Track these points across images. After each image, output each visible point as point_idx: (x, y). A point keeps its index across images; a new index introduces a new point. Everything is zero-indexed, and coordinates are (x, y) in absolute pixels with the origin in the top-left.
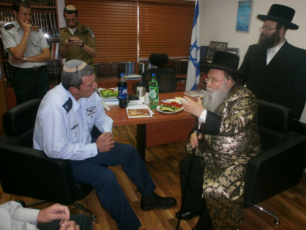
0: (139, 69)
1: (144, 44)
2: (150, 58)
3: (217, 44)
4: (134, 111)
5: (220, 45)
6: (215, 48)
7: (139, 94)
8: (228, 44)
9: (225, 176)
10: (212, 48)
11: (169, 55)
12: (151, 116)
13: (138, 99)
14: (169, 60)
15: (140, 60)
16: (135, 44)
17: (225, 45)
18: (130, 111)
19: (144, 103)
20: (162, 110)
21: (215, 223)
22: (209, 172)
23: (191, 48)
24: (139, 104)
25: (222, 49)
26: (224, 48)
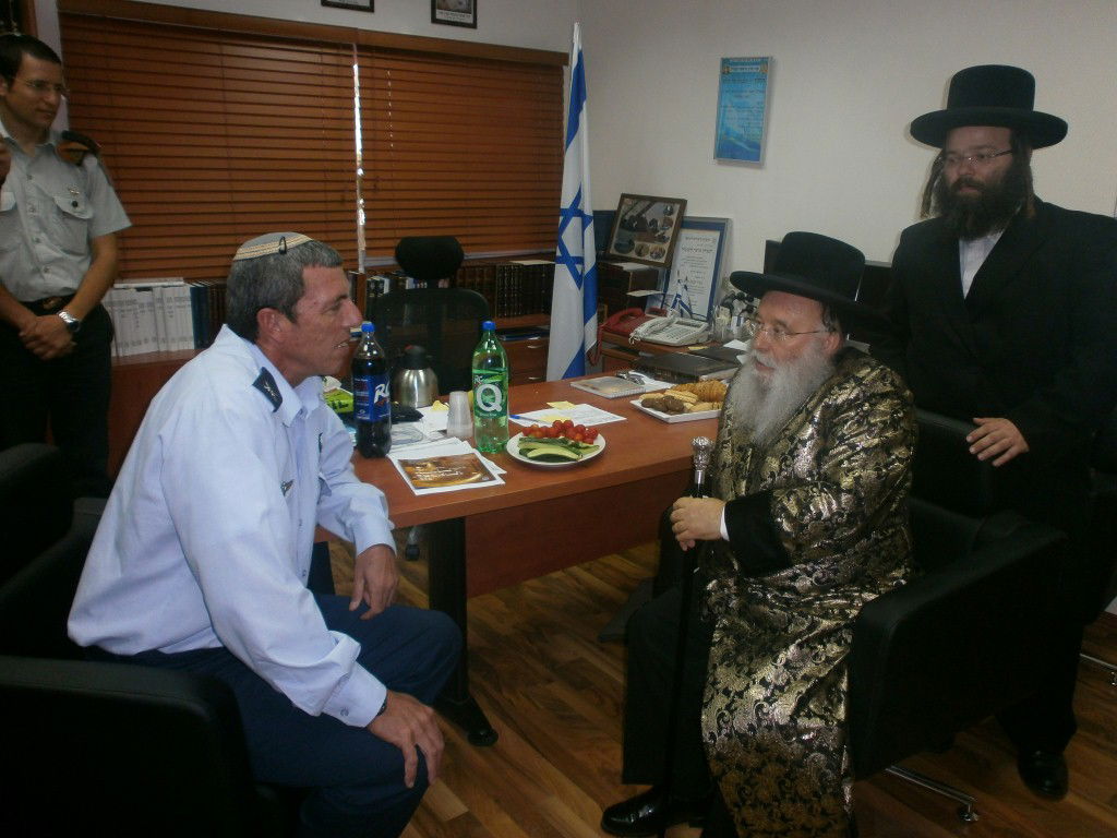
0: (369, 298)
1: (380, 205)
2: (398, 257)
3: (648, 203)
4: (425, 466)
5: (658, 207)
6: (639, 217)
7: (411, 397)
8: (689, 205)
10: (627, 218)
11: (468, 245)
12: (499, 481)
13: (416, 417)
15: (367, 265)
16: (348, 206)
17: (677, 207)
18: (409, 469)
19: (444, 432)
20: (531, 454)
22: (729, 642)
23: (561, 218)
24: (427, 435)
25: (668, 223)
26: (674, 217)
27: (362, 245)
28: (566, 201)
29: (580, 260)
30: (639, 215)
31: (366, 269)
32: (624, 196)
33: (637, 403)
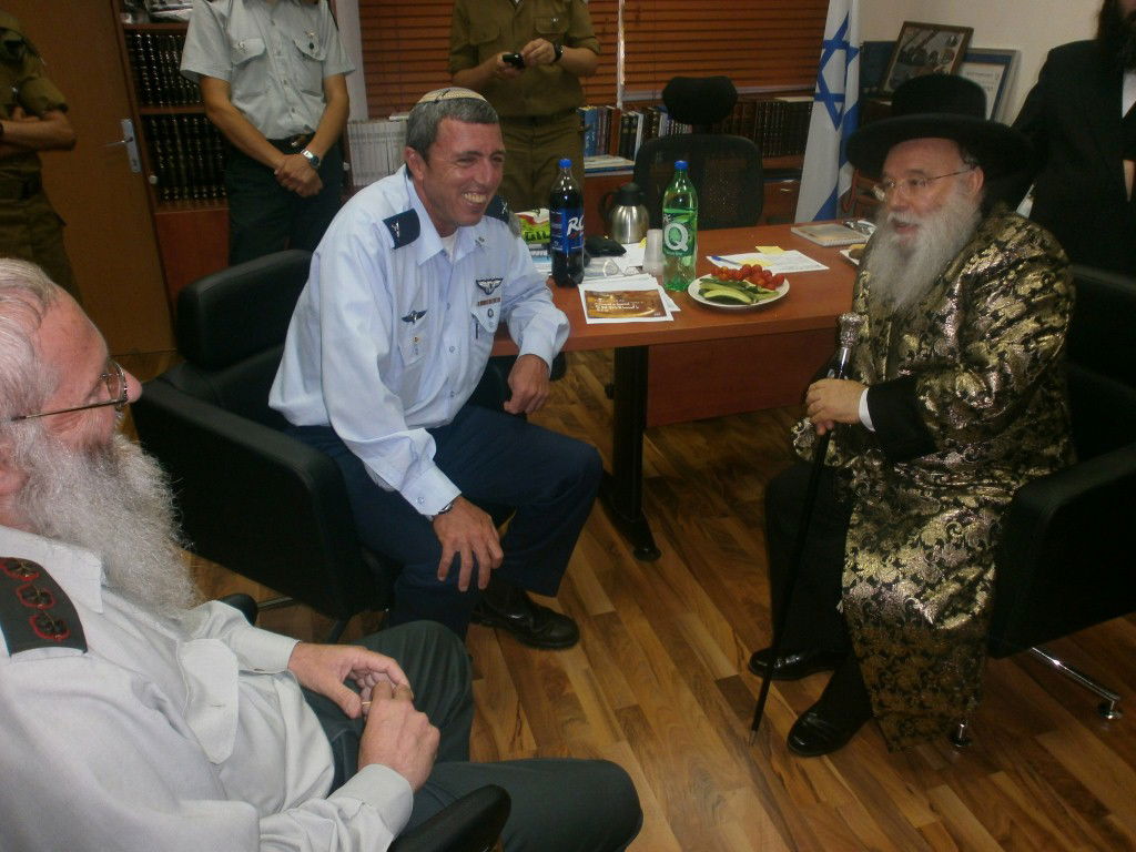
0: (622, 134)
1: (642, 37)
2: (664, 93)
3: (931, 32)
4: (607, 298)
5: (941, 37)
6: (920, 50)
8: (975, 35)
9: (923, 544)
10: (906, 49)
11: (739, 79)
12: (669, 318)
13: (620, 252)
14: (739, 99)
15: (630, 98)
16: (609, 39)
17: (962, 36)
18: (591, 300)
19: (641, 267)
20: (708, 295)
21: (881, 704)
22: (868, 526)
23: (823, 51)
24: (624, 270)
25: (949, 55)
26: (956, 49)
27: (621, 79)
28: (830, 32)
29: (841, 98)
30: (919, 47)
31: (624, 102)
32: (907, 25)
33: (845, 253)
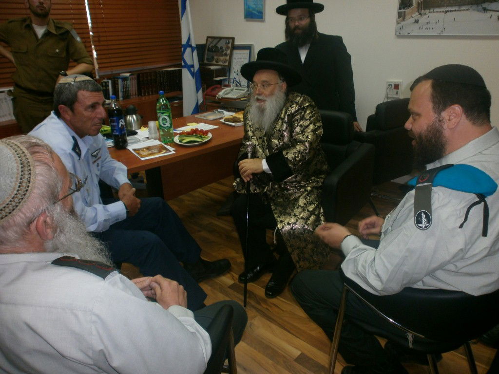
1: (102, 48)
3: (218, 40)
4: (143, 150)
5: (223, 41)
6: (216, 46)
7: (131, 126)
8: (235, 40)
9: (300, 206)
10: (210, 47)
12: (174, 152)
13: (135, 133)
17: (231, 41)
18: (137, 151)
19: (148, 138)
20: (184, 141)
22: (279, 208)
23: (183, 49)
24: (141, 139)
25: (228, 48)
26: (230, 45)
28: (184, 42)
29: (193, 66)
30: (215, 46)
31: (99, 76)
32: (208, 37)
33: (222, 121)
